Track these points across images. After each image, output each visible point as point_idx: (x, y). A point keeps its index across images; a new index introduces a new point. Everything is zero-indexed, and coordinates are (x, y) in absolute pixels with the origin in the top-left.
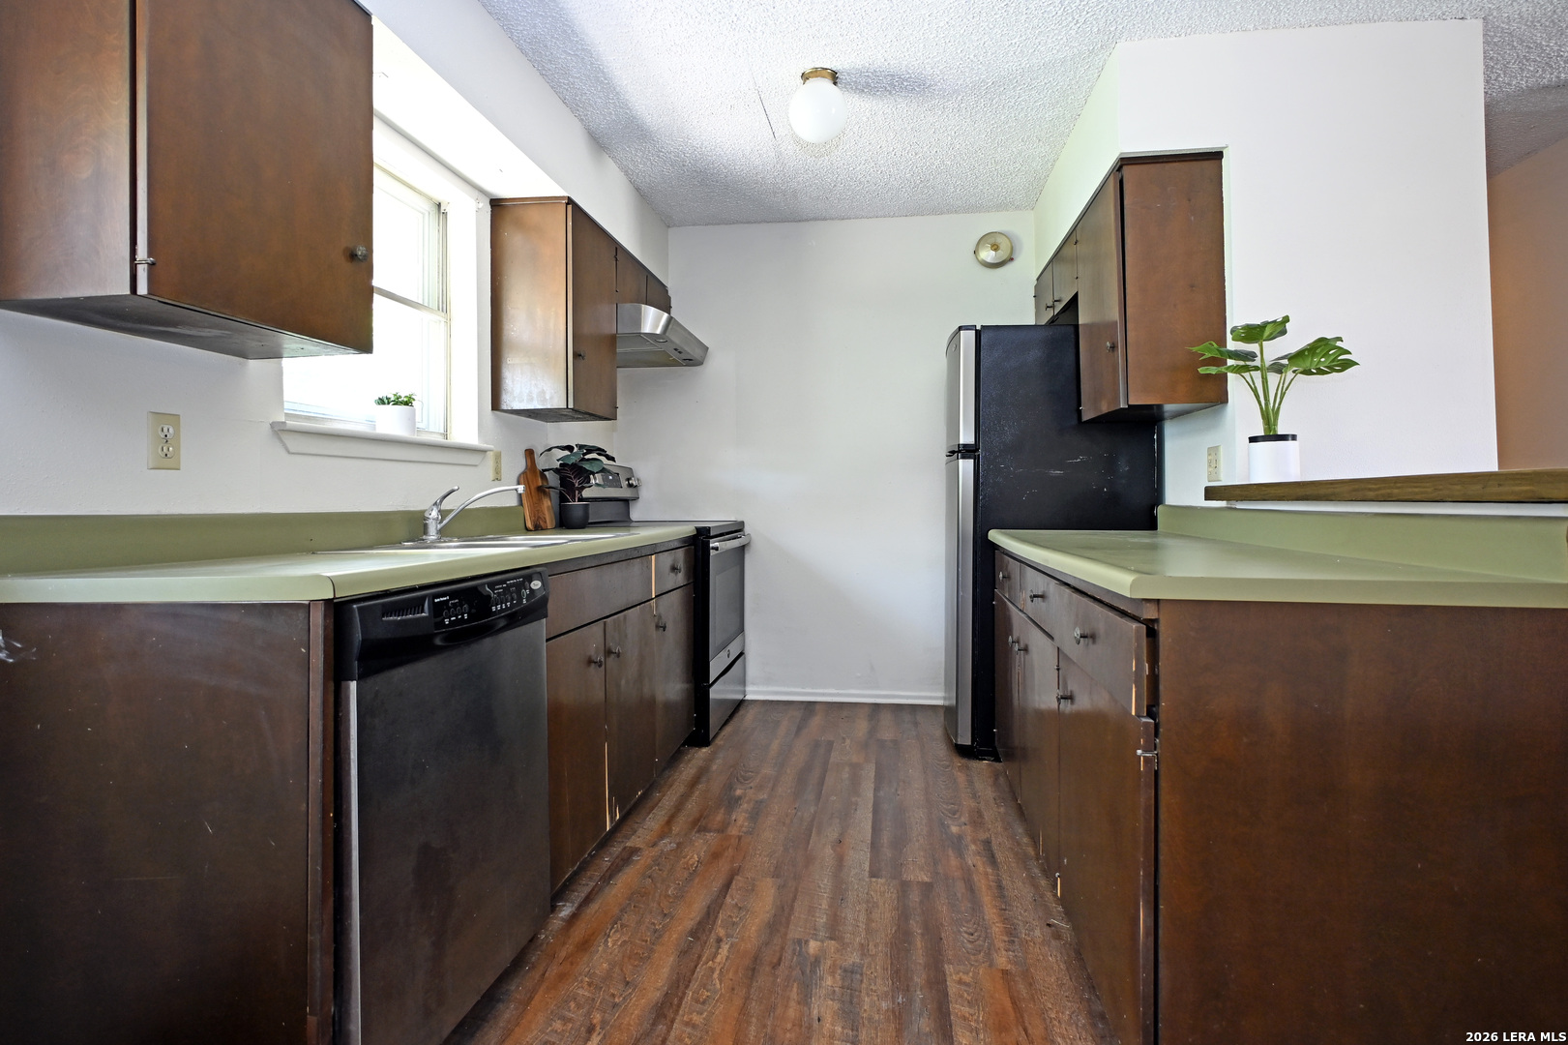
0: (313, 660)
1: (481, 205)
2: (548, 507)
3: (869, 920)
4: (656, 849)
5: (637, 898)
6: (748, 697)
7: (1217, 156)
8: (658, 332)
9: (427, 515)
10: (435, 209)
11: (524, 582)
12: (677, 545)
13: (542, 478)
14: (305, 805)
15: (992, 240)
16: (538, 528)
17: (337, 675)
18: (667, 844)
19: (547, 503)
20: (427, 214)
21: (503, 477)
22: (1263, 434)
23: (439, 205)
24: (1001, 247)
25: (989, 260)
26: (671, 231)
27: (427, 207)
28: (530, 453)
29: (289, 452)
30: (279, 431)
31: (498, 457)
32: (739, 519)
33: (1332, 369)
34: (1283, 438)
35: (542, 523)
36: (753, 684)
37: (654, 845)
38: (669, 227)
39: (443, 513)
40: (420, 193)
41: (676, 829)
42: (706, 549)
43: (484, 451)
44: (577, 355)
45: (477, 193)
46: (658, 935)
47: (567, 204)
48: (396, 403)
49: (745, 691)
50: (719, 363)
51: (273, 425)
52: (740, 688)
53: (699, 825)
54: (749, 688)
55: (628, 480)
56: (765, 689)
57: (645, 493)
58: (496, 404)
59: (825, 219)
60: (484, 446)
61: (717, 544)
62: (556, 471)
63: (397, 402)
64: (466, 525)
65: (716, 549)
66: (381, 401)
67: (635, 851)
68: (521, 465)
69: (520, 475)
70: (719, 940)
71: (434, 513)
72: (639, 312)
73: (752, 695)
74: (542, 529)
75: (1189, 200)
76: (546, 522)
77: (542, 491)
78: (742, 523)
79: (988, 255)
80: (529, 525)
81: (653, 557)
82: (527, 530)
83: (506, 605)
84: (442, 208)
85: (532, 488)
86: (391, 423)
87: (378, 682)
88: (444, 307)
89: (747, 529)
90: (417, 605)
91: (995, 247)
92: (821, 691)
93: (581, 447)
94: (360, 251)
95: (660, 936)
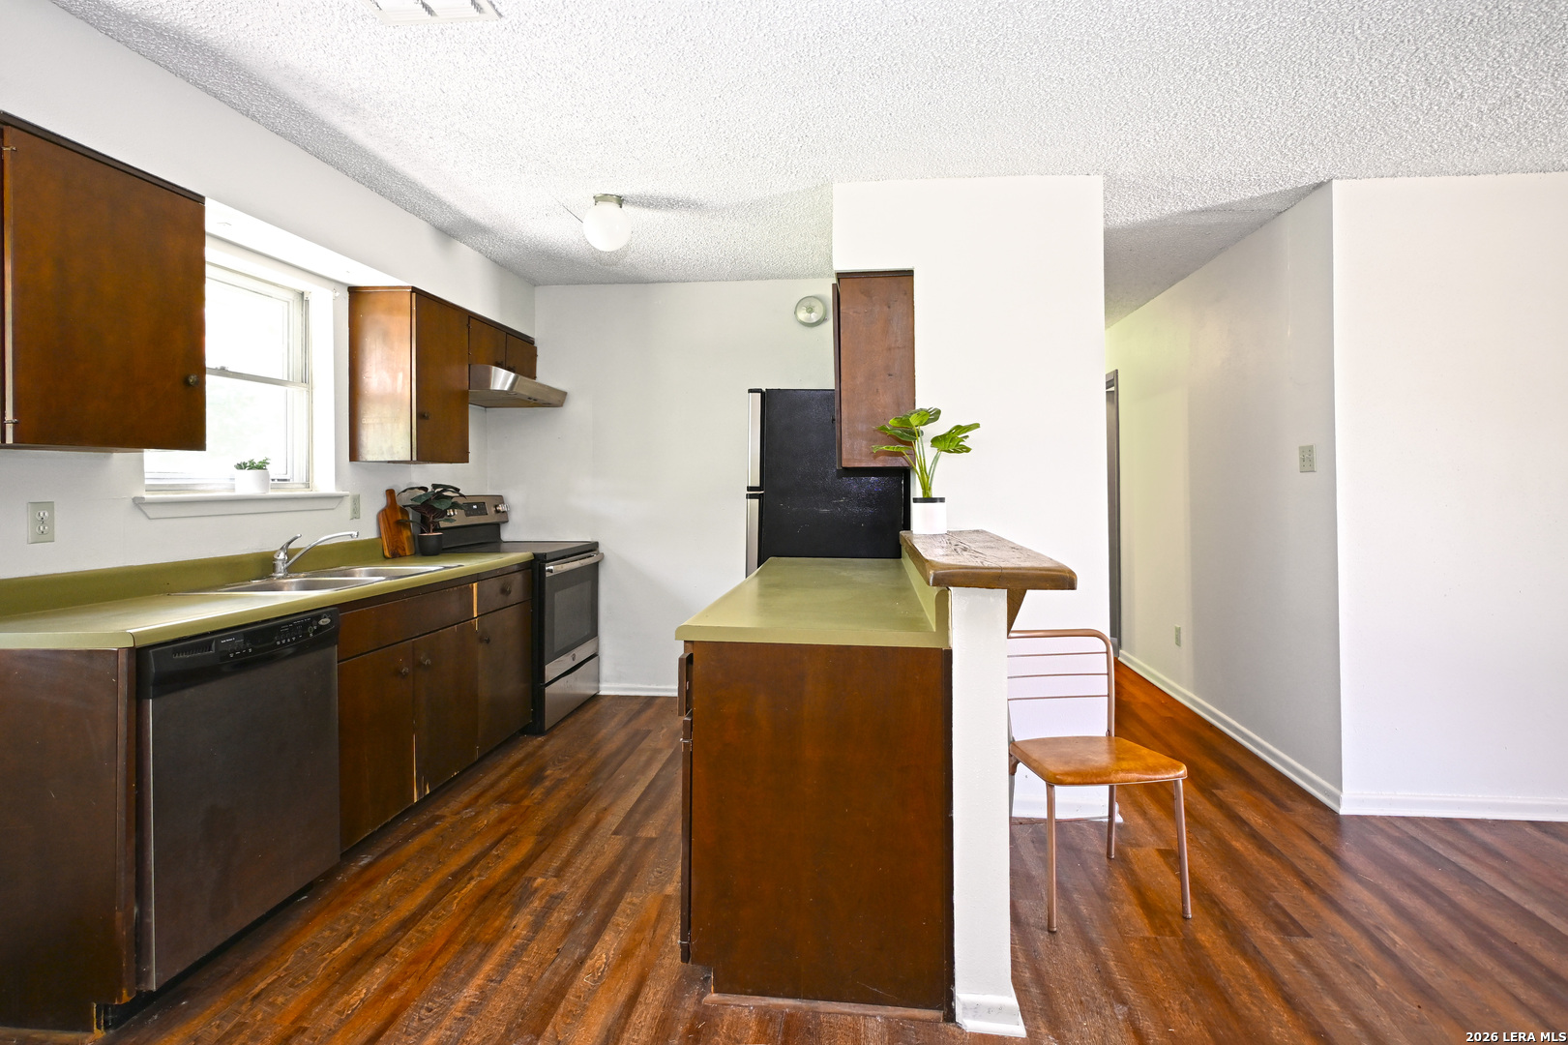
0: (120, 686)
1: (337, 294)
2: (408, 538)
3: (592, 864)
4: (458, 816)
5: (427, 850)
6: (602, 693)
7: (909, 273)
8: (506, 389)
9: (275, 557)
10: (299, 298)
11: (311, 621)
12: (516, 568)
13: (402, 513)
14: (114, 779)
15: (807, 303)
16: (396, 555)
17: (138, 696)
18: (469, 813)
19: (406, 534)
20: (291, 302)
21: (361, 515)
22: (921, 496)
23: (302, 294)
24: (815, 309)
25: (803, 320)
26: (537, 288)
27: (290, 296)
28: (390, 493)
29: (149, 519)
30: (139, 503)
31: (356, 500)
32: (595, 540)
33: (956, 451)
34: (933, 500)
35: (400, 552)
36: (606, 681)
37: (458, 813)
38: (535, 286)
39: (290, 554)
40: (283, 287)
41: (481, 801)
42: (542, 570)
43: (340, 497)
44: (421, 416)
45: (333, 285)
46: (427, 875)
47: (412, 292)
48: (251, 468)
49: (598, 688)
50: (575, 407)
51: (134, 499)
52: (594, 685)
53: (501, 799)
54: (603, 685)
55: (496, 506)
56: (613, 685)
57: (514, 517)
58: (354, 454)
59: (668, 282)
60: (341, 493)
61: (551, 567)
62: (414, 508)
63: (252, 466)
64: (314, 562)
65: (551, 571)
66: (240, 467)
67: (440, 818)
68: (381, 502)
69: (379, 513)
70: (471, 879)
71: (282, 556)
72: (489, 372)
73: (607, 689)
74: (400, 556)
75: (889, 307)
76: (404, 550)
77: (402, 524)
78: (596, 544)
79: (803, 315)
80: (387, 554)
81: (475, 585)
82: (386, 558)
83: (291, 640)
84: (305, 297)
85: (391, 522)
86: (248, 485)
87: (172, 700)
88: (306, 379)
89: (601, 549)
90: (207, 646)
91: (810, 310)
92: (655, 687)
93: (435, 486)
94: (192, 379)
95: (429, 877)
